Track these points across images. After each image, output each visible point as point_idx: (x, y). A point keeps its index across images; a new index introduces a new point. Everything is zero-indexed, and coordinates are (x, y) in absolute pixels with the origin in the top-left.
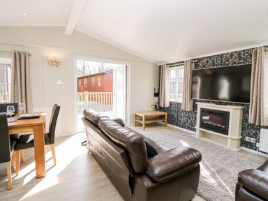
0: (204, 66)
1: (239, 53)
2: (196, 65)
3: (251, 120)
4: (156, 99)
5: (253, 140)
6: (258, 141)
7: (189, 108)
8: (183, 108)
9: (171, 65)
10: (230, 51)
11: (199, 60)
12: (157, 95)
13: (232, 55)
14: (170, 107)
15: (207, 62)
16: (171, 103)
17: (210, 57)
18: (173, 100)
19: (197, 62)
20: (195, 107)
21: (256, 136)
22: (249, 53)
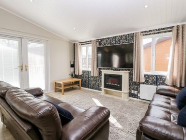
0: (105, 45)
1: (126, 36)
2: (100, 44)
3: (134, 80)
4: (73, 69)
5: (136, 92)
6: (139, 92)
7: (96, 74)
8: (92, 75)
9: (82, 43)
10: (120, 34)
11: (102, 40)
12: (73, 66)
13: (121, 37)
14: (83, 75)
15: (107, 41)
16: (83, 72)
17: (108, 38)
18: (85, 69)
19: (100, 41)
20: (100, 73)
21: (138, 89)
22: (132, 36)
